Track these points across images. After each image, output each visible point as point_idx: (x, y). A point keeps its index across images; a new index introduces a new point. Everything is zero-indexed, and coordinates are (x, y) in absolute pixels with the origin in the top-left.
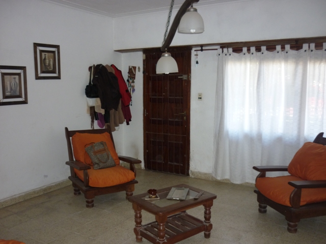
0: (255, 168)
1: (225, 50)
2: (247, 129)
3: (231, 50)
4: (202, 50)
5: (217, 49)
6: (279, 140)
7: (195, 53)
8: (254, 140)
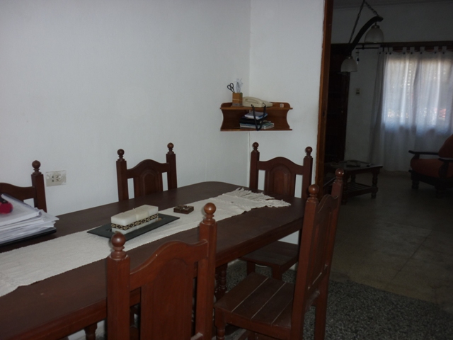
0: (410, 152)
1: (386, 49)
2: (402, 121)
3: (391, 49)
4: (363, 48)
5: (378, 48)
6: (432, 131)
7: (357, 51)
8: (409, 132)
